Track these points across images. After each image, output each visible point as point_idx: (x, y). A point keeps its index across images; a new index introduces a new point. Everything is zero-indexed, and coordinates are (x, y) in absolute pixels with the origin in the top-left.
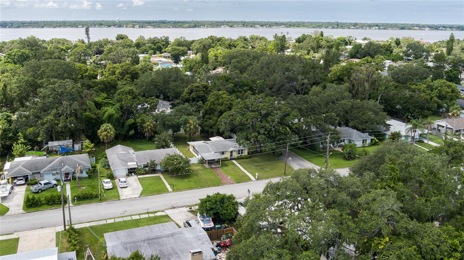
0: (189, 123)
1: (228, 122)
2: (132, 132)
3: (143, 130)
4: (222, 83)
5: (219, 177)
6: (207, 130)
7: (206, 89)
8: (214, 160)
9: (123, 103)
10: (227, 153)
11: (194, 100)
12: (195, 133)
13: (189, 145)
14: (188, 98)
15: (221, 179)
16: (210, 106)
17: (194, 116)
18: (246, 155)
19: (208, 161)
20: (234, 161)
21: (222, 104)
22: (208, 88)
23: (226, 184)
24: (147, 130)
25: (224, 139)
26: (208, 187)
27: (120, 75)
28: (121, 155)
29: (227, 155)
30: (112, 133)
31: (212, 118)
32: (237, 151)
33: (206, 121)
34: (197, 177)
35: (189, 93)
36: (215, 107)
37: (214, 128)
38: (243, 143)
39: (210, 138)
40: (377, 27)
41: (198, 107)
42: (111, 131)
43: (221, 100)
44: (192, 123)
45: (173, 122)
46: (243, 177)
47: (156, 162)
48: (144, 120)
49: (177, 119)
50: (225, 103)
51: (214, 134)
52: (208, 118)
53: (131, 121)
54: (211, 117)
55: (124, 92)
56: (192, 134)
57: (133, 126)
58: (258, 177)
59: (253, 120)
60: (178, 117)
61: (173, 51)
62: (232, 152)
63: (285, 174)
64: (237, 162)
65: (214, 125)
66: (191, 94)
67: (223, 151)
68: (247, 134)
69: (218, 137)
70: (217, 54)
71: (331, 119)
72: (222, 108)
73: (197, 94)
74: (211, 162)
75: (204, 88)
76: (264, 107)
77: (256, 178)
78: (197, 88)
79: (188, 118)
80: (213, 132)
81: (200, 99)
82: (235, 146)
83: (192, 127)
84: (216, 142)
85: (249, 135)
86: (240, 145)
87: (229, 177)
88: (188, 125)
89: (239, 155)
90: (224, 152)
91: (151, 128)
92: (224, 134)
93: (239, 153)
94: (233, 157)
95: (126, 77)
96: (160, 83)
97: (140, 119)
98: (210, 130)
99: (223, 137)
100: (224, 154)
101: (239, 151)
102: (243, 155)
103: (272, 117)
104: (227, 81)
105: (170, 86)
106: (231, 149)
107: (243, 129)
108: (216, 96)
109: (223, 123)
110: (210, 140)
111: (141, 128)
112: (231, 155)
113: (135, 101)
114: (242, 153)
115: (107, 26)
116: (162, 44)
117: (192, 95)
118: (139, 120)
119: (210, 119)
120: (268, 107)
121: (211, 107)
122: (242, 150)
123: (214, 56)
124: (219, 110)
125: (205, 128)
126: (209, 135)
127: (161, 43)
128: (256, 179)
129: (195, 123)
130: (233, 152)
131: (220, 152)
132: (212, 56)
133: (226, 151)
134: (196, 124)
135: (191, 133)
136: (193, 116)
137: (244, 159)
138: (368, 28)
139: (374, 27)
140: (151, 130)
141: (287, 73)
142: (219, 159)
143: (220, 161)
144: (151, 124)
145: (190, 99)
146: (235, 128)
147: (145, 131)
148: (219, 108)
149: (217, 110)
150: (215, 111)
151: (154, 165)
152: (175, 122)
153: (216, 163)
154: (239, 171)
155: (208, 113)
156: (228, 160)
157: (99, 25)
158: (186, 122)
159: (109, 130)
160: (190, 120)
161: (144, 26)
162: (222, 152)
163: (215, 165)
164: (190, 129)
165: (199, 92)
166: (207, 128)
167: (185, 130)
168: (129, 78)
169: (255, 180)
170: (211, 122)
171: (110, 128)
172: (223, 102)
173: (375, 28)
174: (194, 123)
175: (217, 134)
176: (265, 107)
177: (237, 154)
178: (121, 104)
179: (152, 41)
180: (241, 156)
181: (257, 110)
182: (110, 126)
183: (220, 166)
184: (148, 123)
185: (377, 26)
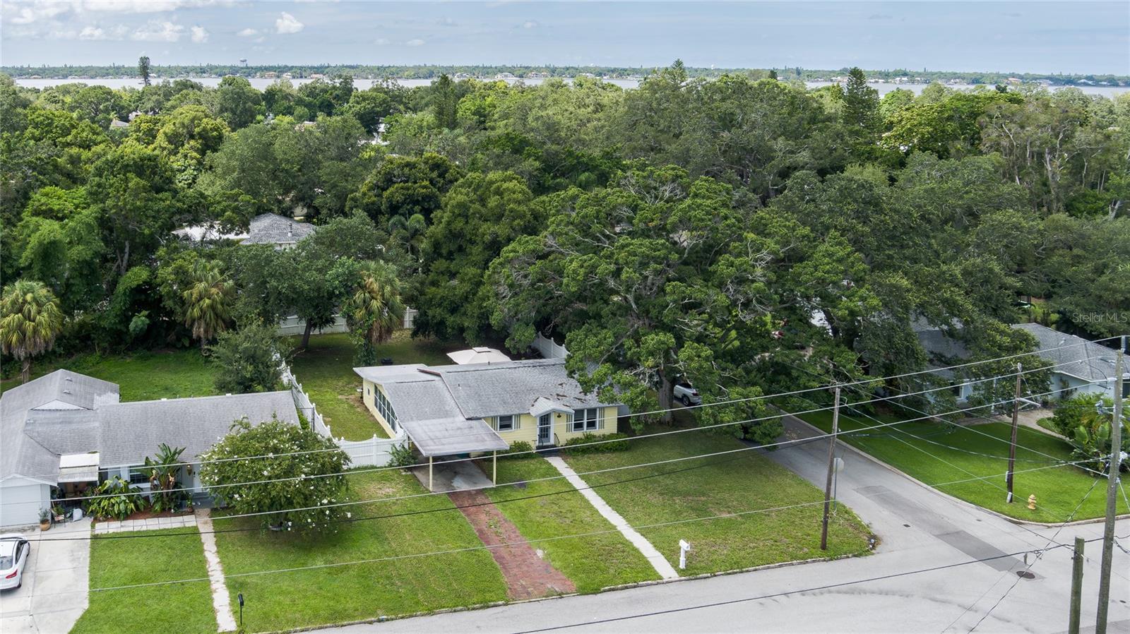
0: (362, 287)
1: (526, 282)
2: (139, 321)
3: (184, 313)
4: (498, 156)
5: (487, 549)
6: (439, 318)
7: (441, 175)
8: (467, 455)
9: (109, 202)
10: (523, 420)
11: (394, 209)
12: (389, 331)
13: (360, 380)
14: (373, 203)
15: (499, 558)
16: (449, 223)
17: (387, 261)
18: (611, 436)
19: (436, 459)
20: (557, 463)
21: (498, 218)
22: (446, 171)
23: (526, 595)
24: (196, 312)
25: (507, 359)
26: (431, 612)
27: (170, 142)
28: (48, 415)
29: (527, 433)
30: (43, 318)
31: (458, 272)
32: (568, 415)
33: (434, 283)
34: (374, 547)
35: (378, 187)
36: (469, 227)
37: (465, 314)
38: (600, 381)
39: (450, 355)
40: (905, 79)
41: (408, 234)
42: (39, 312)
43: (493, 202)
44: (376, 286)
45: (298, 283)
46: (609, 553)
47: (187, 459)
48: (185, 272)
49: (317, 270)
50: (511, 211)
51: (468, 336)
52: (442, 273)
53: (138, 275)
54: (453, 267)
55: (119, 165)
56: (375, 335)
57: (144, 297)
58: (689, 557)
59: (646, 273)
60: (320, 263)
61: (358, 103)
62: (545, 419)
63: (824, 547)
64: (571, 466)
65: (465, 298)
66: (384, 189)
67: (503, 412)
68: (617, 336)
69: (486, 349)
70: (484, 109)
71: (986, 281)
72: (501, 229)
73: (408, 189)
74: (449, 466)
75: (432, 170)
76: (692, 213)
77: (682, 566)
78: (406, 170)
79: (362, 268)
80: (462, 330)
81: (417, 208)
82: (560, 390)
83: (375, 304)
84: (476, 369)
85: (628, 343)
86: (587, 387)
87: (540, 553)
88: (359, 296)
89: (579, 434)
90: (510, 418)
91: (212, 307)
92: (507, 337)
93: (578, 426)
94: (552, 442)
95: (186, 146)
96: (288, 161)
97: (170, 269)
98: (451, 320)
99: (506, 352)
100: (509, 426)
101: (579, 413)
102: (596, 432)
103: (737, 261)
104: (517, 150)
105: (321, 172)
106: (544, 406)
107: (597, 316)
108: (475, 190)
109: (503, 289)
110: (451, 362)
111: (175, 303)
112: (544, 433)
113: (161, 199)
114: (591, 425)
115: (216, 74)
116: (334, 94)
117: (386, 194)
118: (166, 273)
119: (453, 275)
120: (713, 212)
121: (453, 226)
122: (592, 412)
123: (474, 114)
124: (488, 238)
125: (430, 313)
126: (446, 339)
127: (331, 94)
128: (681, 572)
129: (388, 288)
130: (553, 419)
131: (493, 418)
132: (468, 113)
133: (519, 416)
134: (393, 294)
135: (370, 330)
136: (382, 262)
137: (603, 452)
138: (880, 81)
139: (898, 79)
140: (216, 314)
141: (725, 134)
142: (491, 453)
143: (491, 460)
144: (214, 290)
145: (383, 207)
146: (557, 312)
147: (193, 321)
148: (488, 230)
149: (478, 239)
150: (472, 242)
151: (177, 471)
152: (308, 283)
153: (475, 470)
154: (585, 516)
155: (444, 252)
156: (529, 456)
157: (197, 73)
158: (351, 283)
159: (34, 308)
160: (369, 276)
161: (304, 74)
162: (502, 418)
163: (469, 478)
164: (370, 313)
165: (415, 182)
166: (438, 310)
167: (350, 319)
168: (196, 151)
169: (674, 575)
170: (455, 288)
171: (34, 299)
172: (501, 206)
173: (900, 81)
174: (382, 288)
175: (477, 337)
176: (699, 214)
177: (568, 430)
178: (104, 210)
179: (308, 90)
180: (589, 438)
181: (663, 228)
182: (42, 291)
183: (494, 485)
184: (202, 285)
185: (905, 74)
